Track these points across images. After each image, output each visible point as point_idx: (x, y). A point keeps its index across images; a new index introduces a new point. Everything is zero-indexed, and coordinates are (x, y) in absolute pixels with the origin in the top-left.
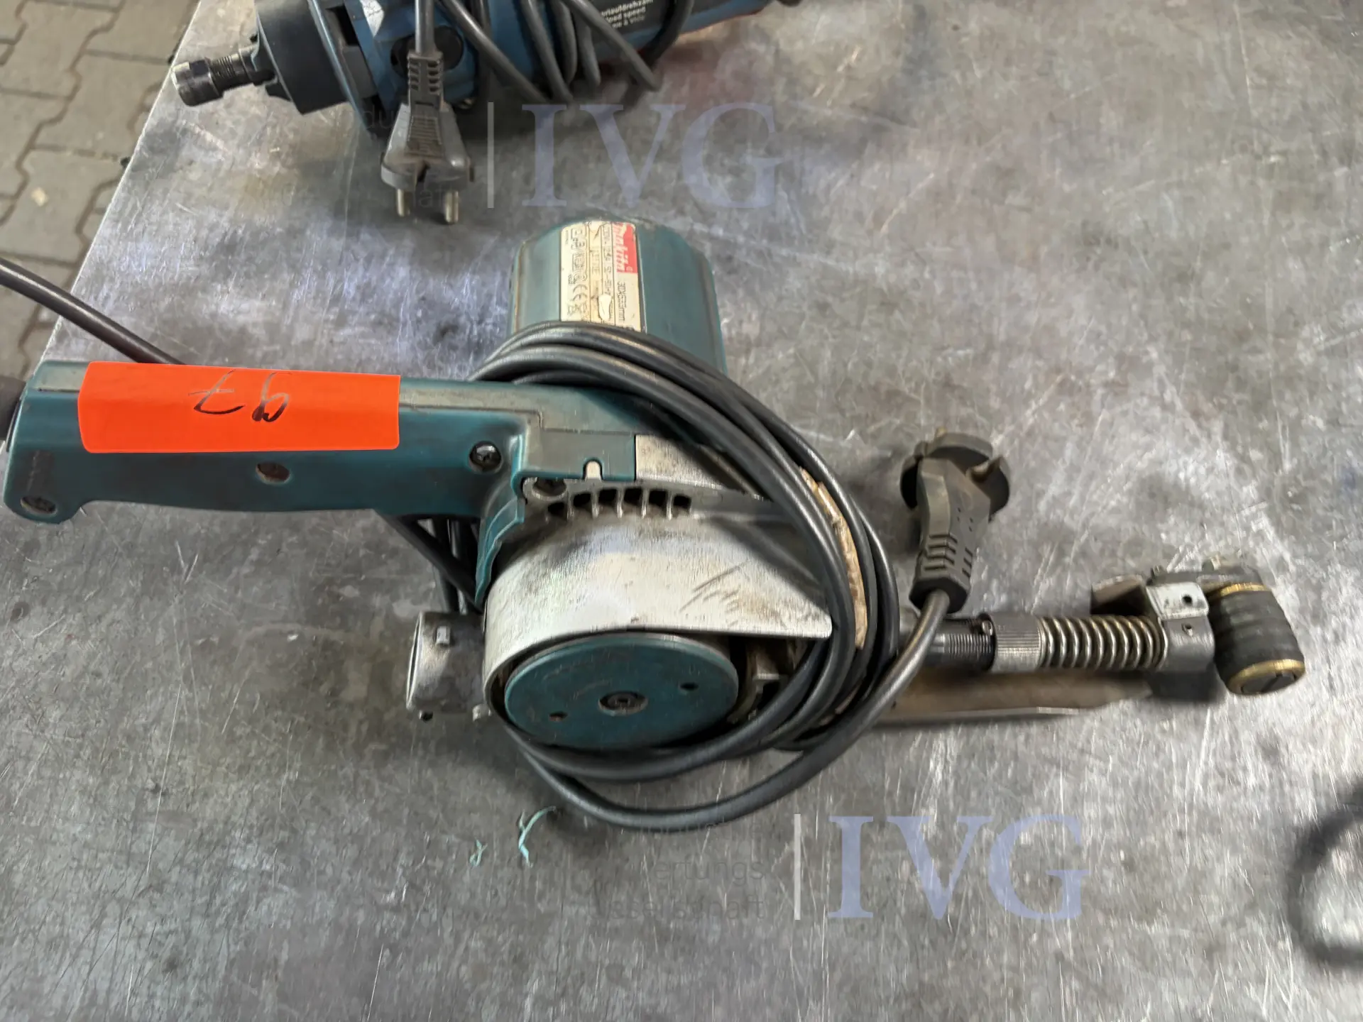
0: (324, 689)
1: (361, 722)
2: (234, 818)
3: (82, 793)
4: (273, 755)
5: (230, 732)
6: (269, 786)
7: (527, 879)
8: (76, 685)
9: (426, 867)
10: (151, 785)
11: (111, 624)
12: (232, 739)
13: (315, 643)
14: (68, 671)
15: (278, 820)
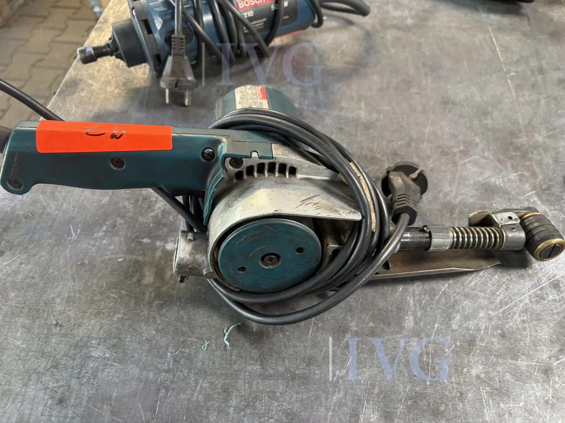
0: (134, 280)
1: (151, 292)
2: (92, 335)
3: (22, 327)
4: (111, 308)
5: (92, 299)
6: (109, 321)
7: (228, 355)
8: (23, 282)
9: (181, 352)
10: (54, 322)
11: (40, 258)
12: (93, 301)
13: (130, 261)
14: (19, 277)
15: (113, 335)
